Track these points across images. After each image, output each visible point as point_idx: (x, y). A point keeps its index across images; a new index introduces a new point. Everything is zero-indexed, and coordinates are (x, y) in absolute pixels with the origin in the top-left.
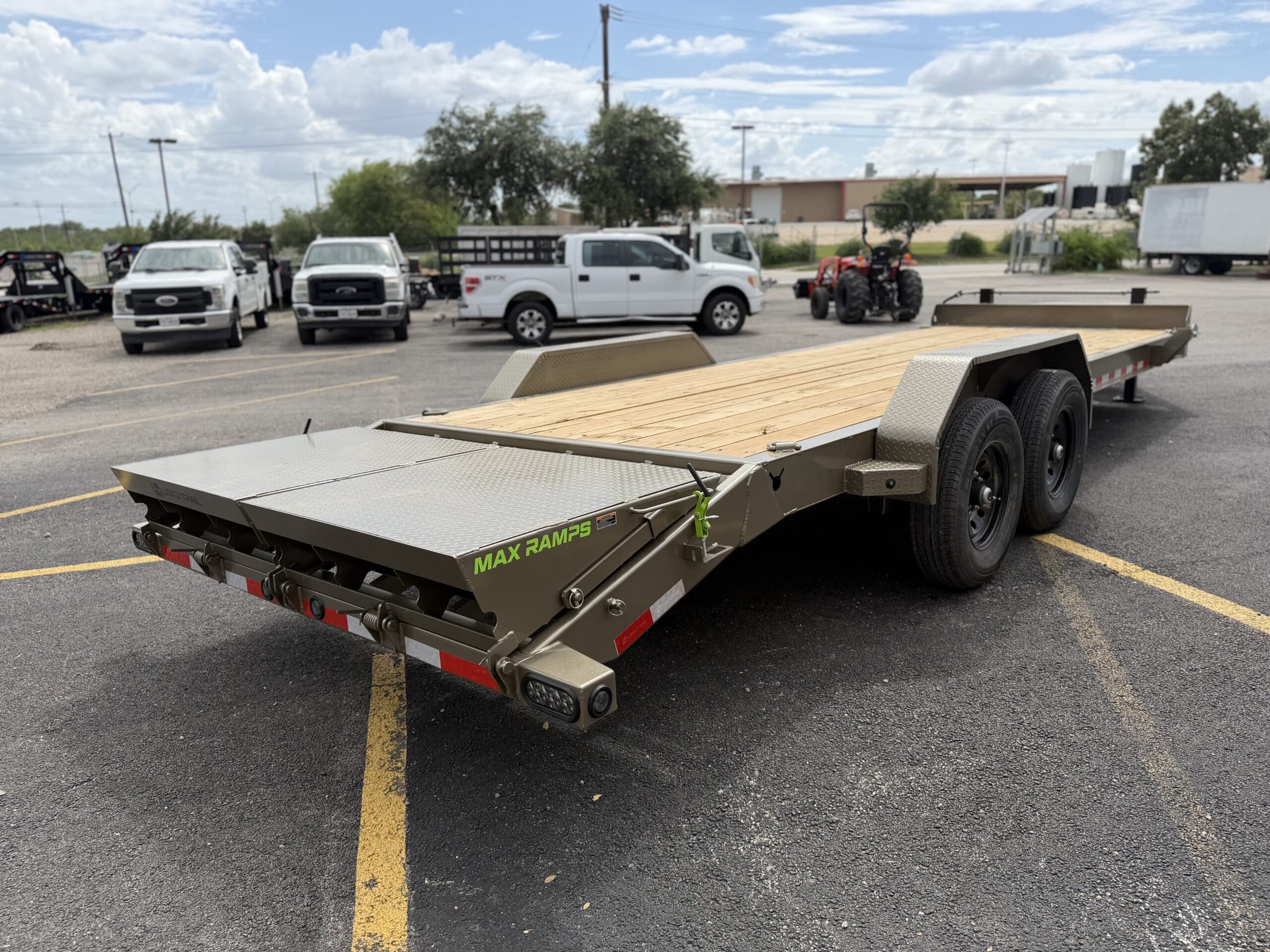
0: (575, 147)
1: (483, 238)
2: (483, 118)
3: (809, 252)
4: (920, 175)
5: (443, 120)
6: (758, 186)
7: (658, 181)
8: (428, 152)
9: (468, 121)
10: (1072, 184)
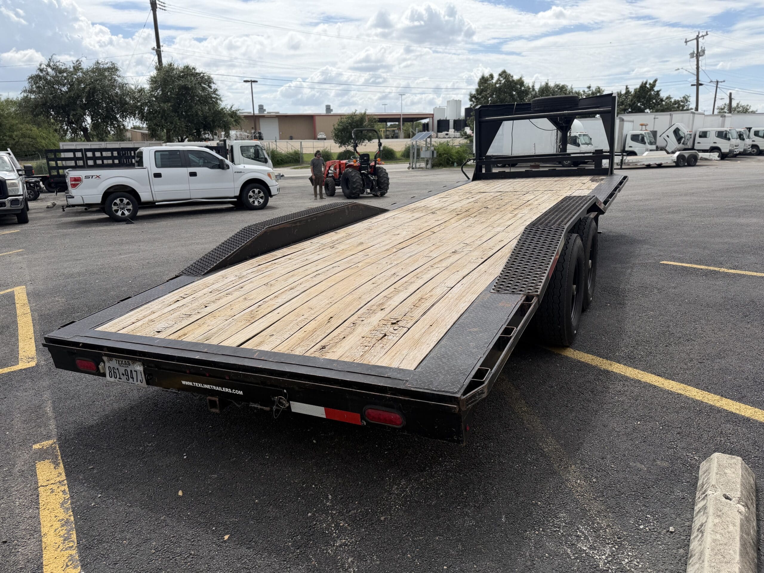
0: (141, 90)
1: (80, 150)
2: (72, 70)
3: (299, 158)
4: (358, 112)
5: (41, 70)
6: (263, 117)
7: (200, 113)
8: (31, 92)
9: (61, 72)
10: (437, 118)
